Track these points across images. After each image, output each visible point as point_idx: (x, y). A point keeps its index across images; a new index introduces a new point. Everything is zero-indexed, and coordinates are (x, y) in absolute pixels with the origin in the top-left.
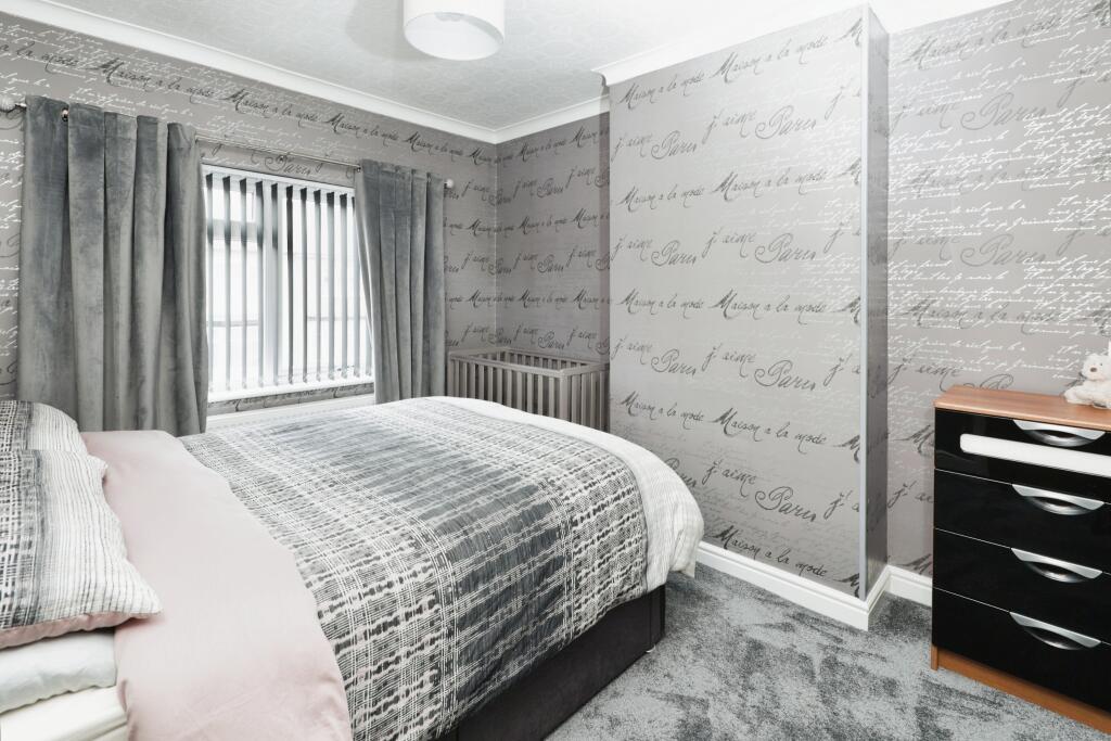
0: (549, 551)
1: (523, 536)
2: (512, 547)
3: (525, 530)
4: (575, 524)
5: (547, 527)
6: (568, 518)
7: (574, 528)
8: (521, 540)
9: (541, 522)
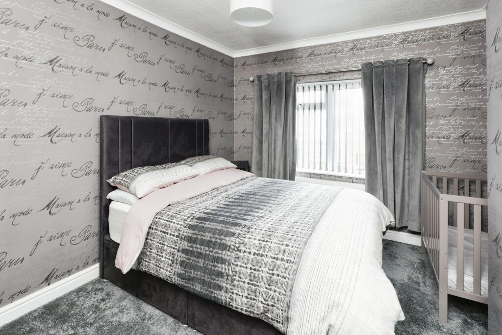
0: (220, 252)
1: (213, 238)
2: (207, 238)
3: (216, 236)
4: (240, 251)
5: (225, 242)
6: (237, 245)
7: (238, 252)
8: (212, 239)
9: (224, 238)
